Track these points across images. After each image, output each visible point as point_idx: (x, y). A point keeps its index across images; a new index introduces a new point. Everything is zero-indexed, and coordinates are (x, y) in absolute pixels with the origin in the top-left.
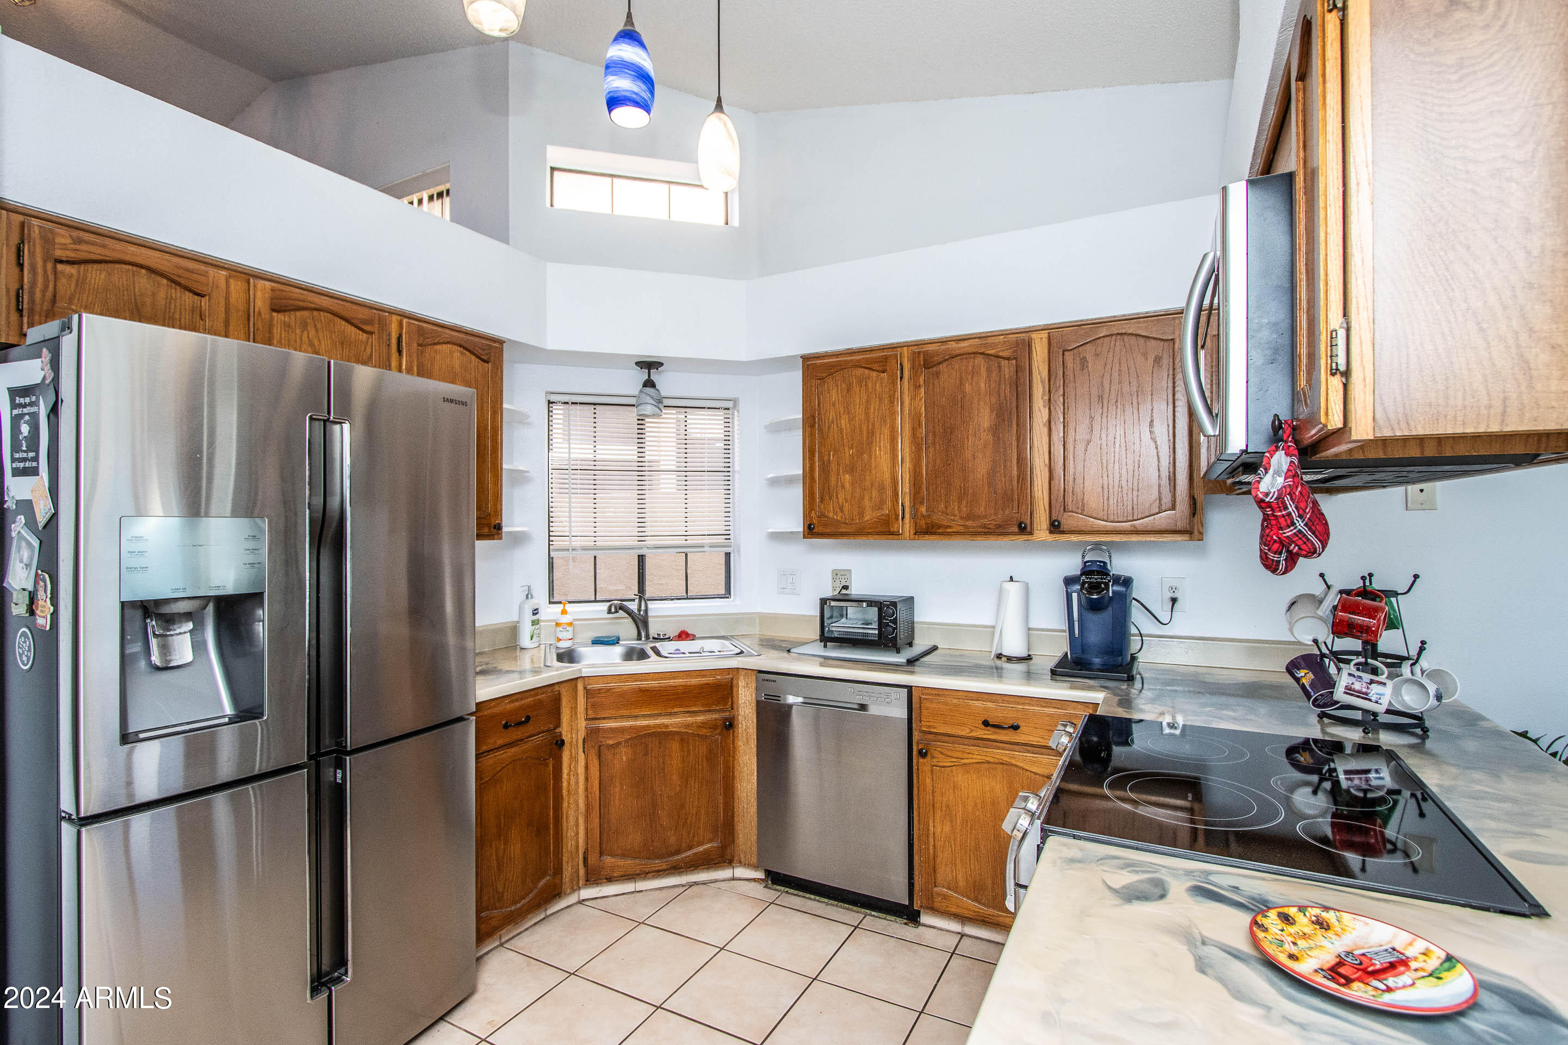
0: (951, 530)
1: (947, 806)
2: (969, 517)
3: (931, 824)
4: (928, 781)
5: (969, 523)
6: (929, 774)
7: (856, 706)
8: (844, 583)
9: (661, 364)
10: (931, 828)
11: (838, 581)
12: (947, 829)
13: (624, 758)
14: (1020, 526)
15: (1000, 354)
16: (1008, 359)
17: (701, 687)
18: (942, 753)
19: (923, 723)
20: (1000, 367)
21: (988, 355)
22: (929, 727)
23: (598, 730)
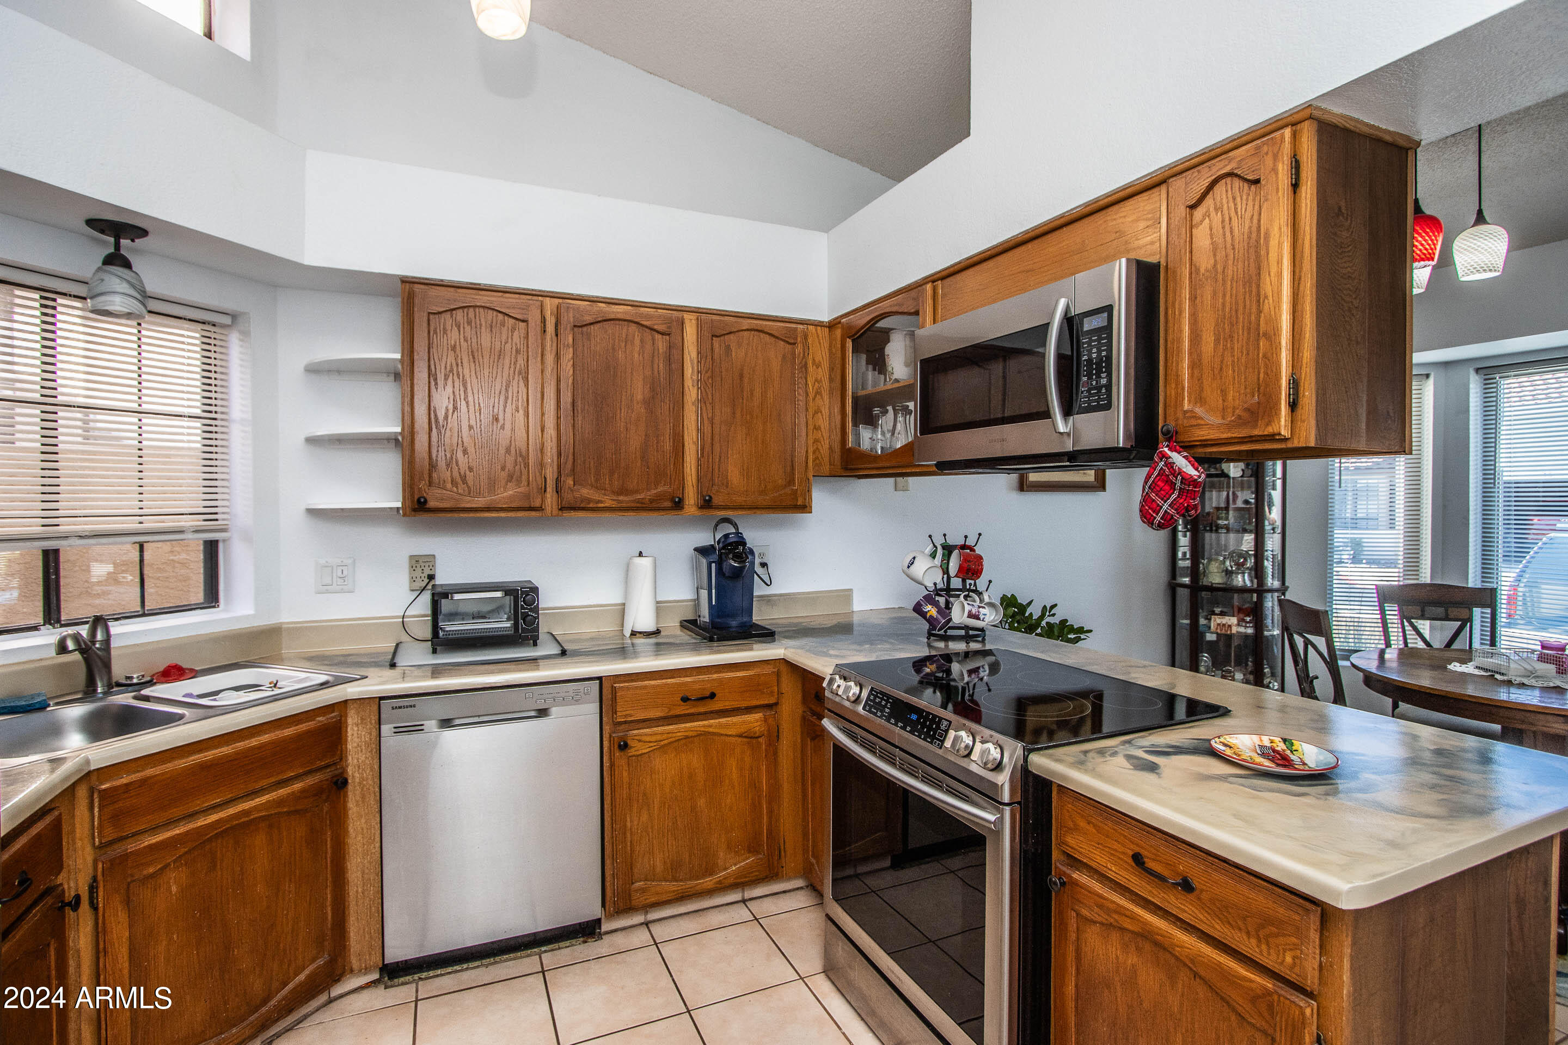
0: (602, 505)
1: (645, 794)
2: (623, 491)
3: (628, 820)
4: (625, 774)
5: (621, 498)
6: (626, 768)
7: (533, 714)
8: (427, 572)
9: (143, 233)
10: (629, 824)
11: (419, 570)
12: (645, 817)
13: (174, 889)
14: (672, 500)
15: (656, 327)
16: (662, 334)
17: (299, 737)
18: (640, 741)
19: (619, 714)
20: (653, 340)
21: (643, 325)
22: (626, 716)
23: (125, 857)
